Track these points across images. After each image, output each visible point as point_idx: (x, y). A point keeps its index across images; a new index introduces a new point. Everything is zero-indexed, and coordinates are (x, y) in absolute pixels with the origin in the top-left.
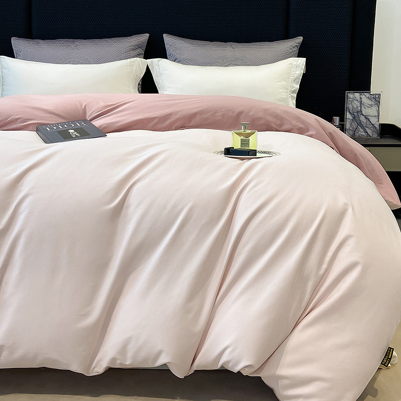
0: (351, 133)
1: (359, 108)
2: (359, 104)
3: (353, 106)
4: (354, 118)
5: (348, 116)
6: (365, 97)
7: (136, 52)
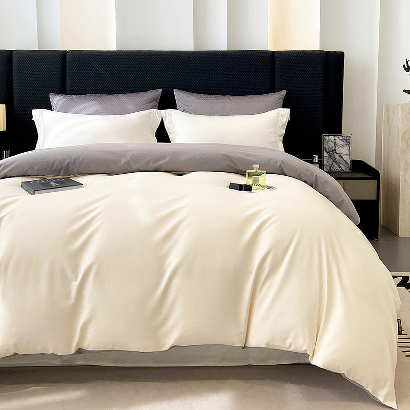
0: (328, 168)
1: (334, 148)
2: (333, 145)
3: (328, 146)
4: (330, 156)
5: (325, 154)
6: (338, 140)
7: (152, 104)
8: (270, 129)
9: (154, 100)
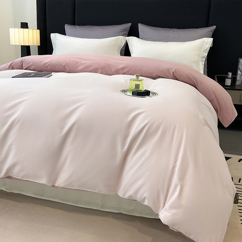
0: (240, 82)
5: (239, 72)
7: (123, 33)
8: (195, 52)
9: (124, 30)
